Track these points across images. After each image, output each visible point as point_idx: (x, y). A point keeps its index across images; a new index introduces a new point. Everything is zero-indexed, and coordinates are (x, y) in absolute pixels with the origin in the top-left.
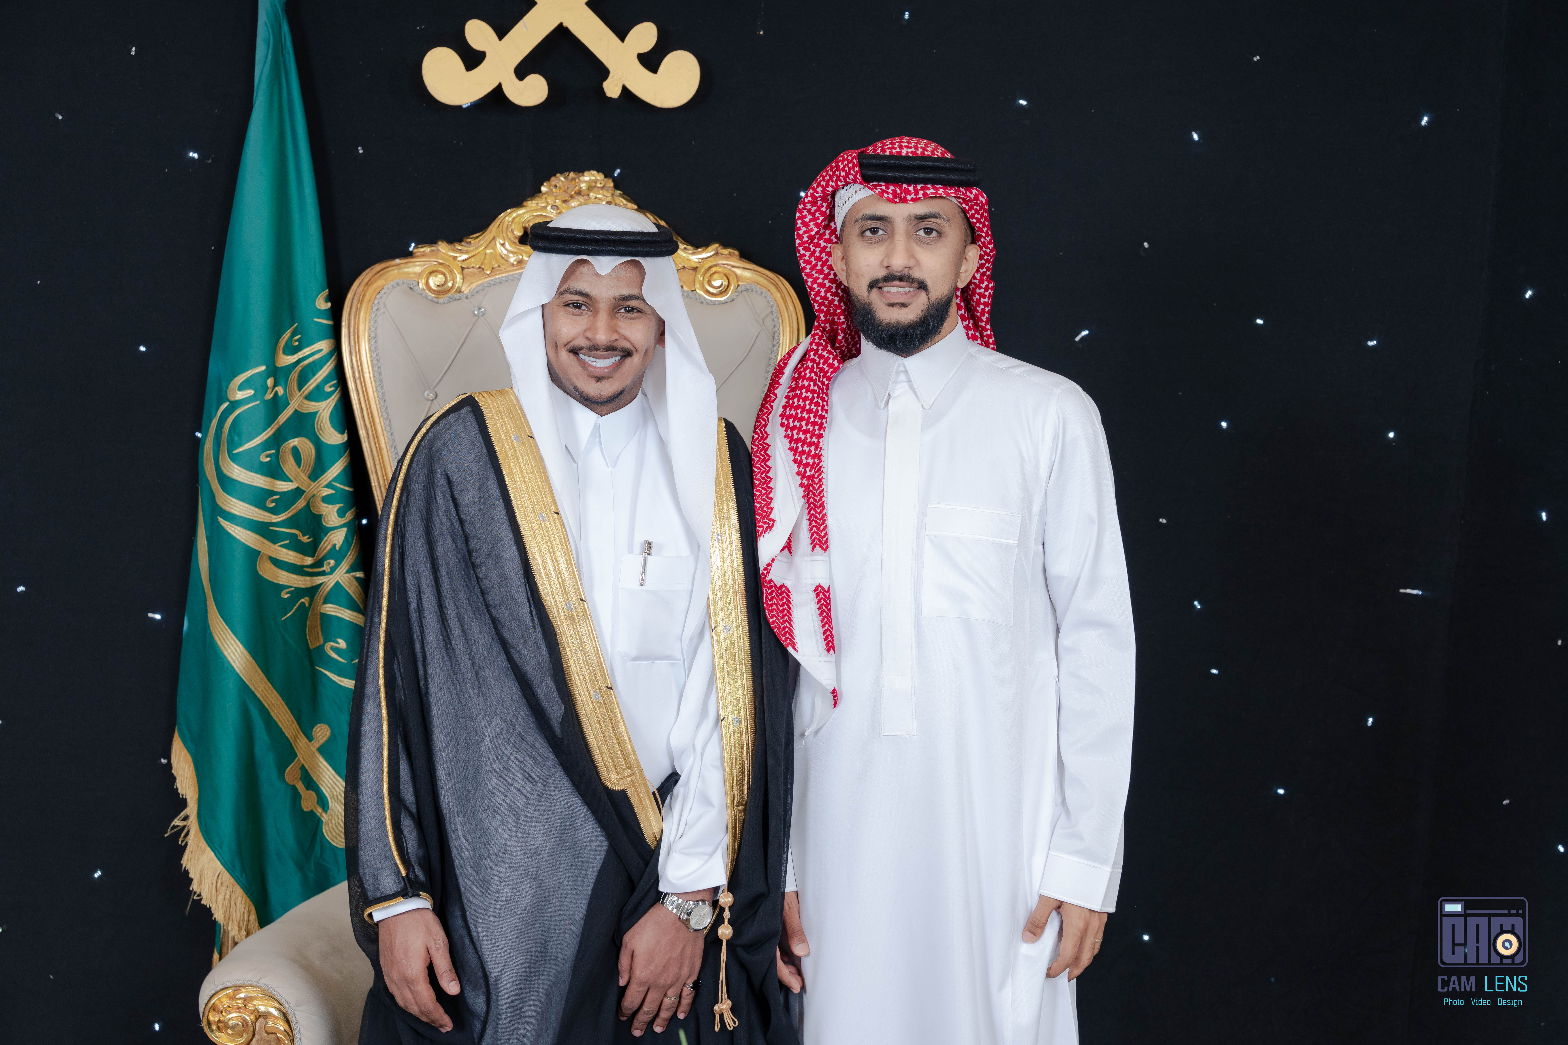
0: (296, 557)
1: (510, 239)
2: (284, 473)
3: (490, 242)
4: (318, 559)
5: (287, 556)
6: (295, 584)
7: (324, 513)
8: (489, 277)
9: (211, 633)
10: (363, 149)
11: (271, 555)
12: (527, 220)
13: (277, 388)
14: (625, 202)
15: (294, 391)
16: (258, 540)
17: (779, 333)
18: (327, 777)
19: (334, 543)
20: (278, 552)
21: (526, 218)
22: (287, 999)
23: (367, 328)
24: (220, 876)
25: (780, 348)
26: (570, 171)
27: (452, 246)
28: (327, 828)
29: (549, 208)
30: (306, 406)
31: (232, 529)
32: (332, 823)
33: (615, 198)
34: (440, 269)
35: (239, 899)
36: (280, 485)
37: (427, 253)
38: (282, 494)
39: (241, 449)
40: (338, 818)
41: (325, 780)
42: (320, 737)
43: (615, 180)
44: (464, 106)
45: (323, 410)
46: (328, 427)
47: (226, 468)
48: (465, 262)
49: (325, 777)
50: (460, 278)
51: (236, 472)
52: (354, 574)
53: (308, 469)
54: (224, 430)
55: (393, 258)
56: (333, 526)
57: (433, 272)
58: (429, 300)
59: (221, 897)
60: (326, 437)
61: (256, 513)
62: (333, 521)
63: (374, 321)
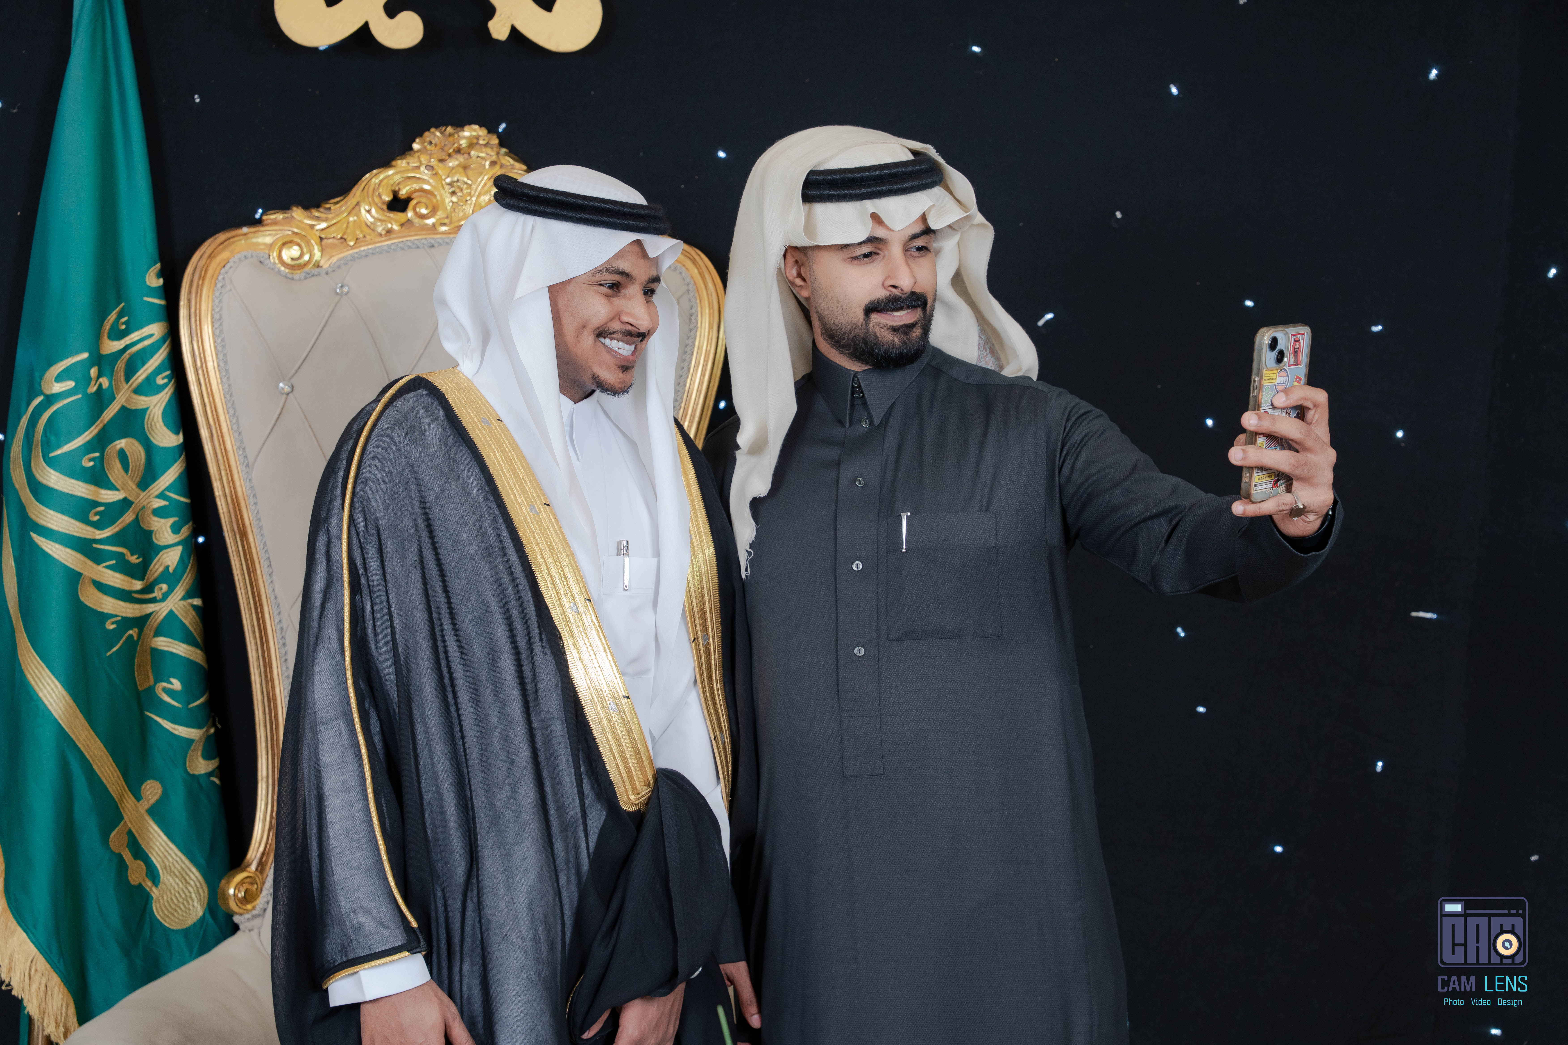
0: (124, 581)
1: (377, 204)
2: (109, 480)
3: (353, 209)
4: (147, 584)
6: (123, 612)
7: (155, 529)
8: (352, 249)
9: (22, 671)
10: (200, 97)
11: (95, 578)
12: (397, 182)
13: (101, 380)
15: (121, 383)
16: (80, 559)
17: (697, 316)
18: (158, 844)
19: (166, 564)
20: (102, 574)
21: (395, 180)
23: (210, 309)
24: (34, 961)
25: (698, 333)
26: (446, 125)
27: (307, 213)
28: (158, 905)
29: (423, 168)
30: (134, 401)
31: (49, 546)
32: (163, 900)
33: (501, 157)
34: (296, 240)
35: (56, 989)
36: (105, 494)
37: (278, 221)
38: (106, 505)
39: (59, 452)
40: (171, 893)
41: (156, 849)
42: (150, 797)
43: (499, 136)
44: (322, 48)
45: (155, 406)
46: (160, 426)
47: (40, 474)
48: (324, 231)
49: (156, 845)
50: (319, 251)
51: (53, 479)
52: (190, 601)
53: (136, 478)
54: (37, 429)
55: (239, 225)
56: (166, 544)
57: (287, 243)
58: (283, 276)
59: (34, 987)
60: (158, 438)
61: (78, 527)
62: (166, 538)
63: (218, 300)
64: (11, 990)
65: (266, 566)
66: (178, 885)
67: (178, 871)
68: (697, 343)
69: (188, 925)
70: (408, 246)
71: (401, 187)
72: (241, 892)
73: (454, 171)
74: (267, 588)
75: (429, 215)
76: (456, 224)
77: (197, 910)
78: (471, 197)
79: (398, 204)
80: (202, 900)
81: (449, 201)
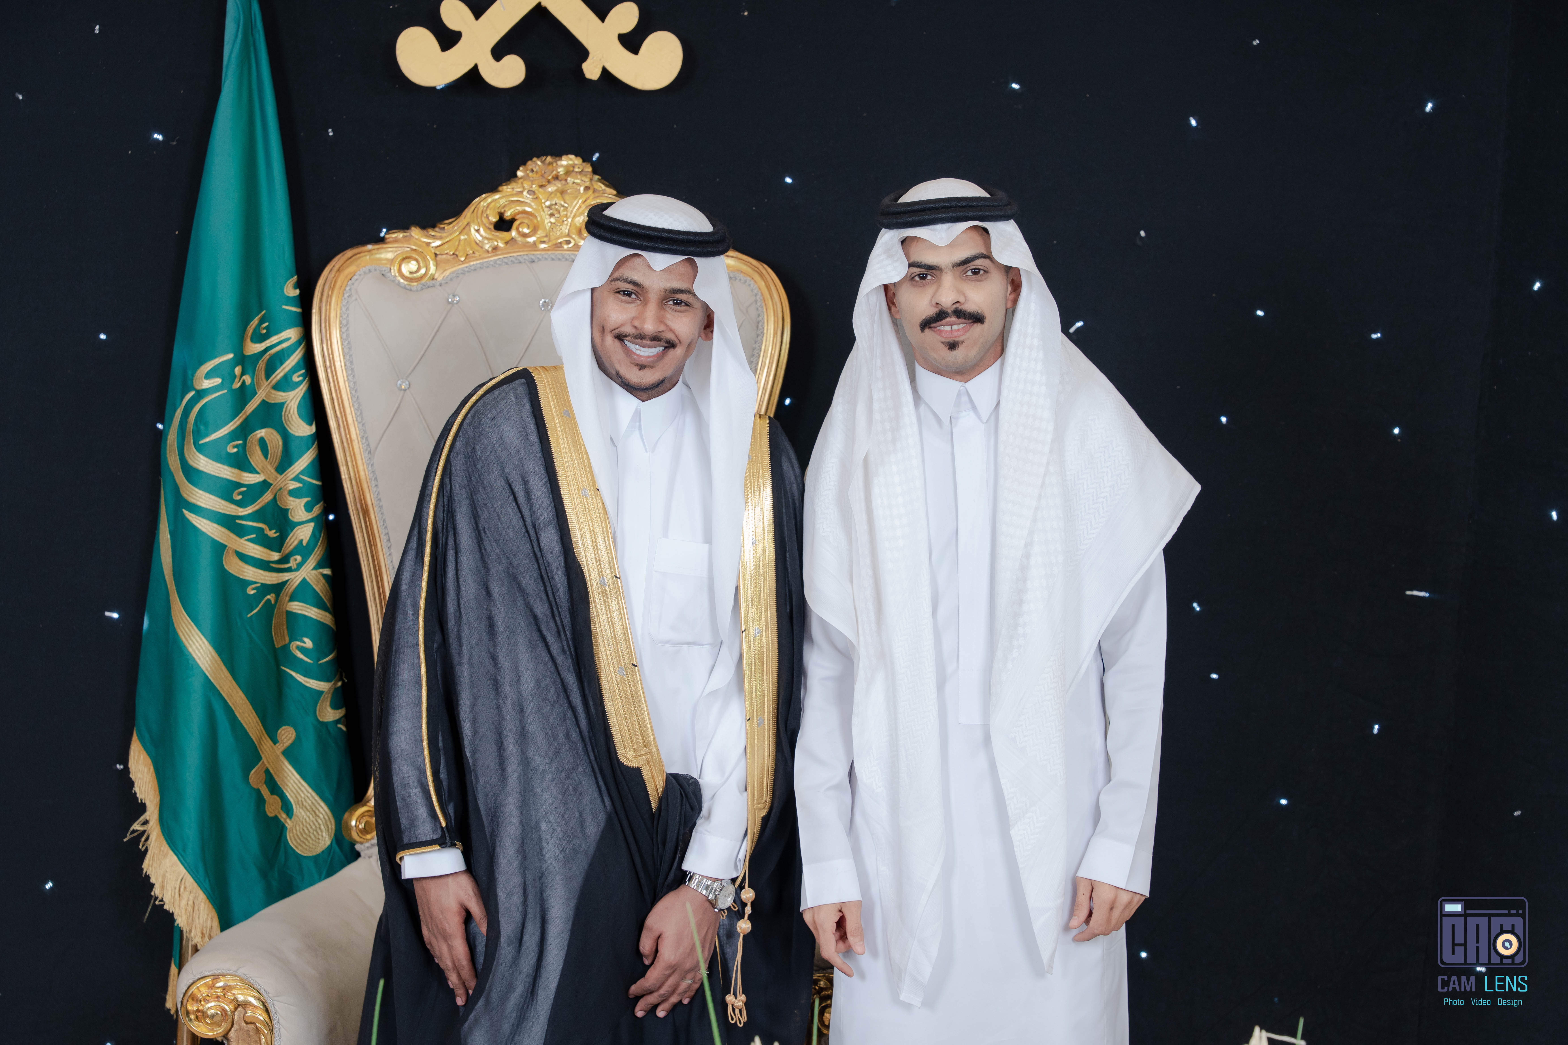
0: (263, 552)
1: (485, 225)
2: (251, 464)
3: (464, 228)
4: (284, 555)
5: (253, 551)
6: (262, 579)
7: (291, 507)
8: (463, 264)
9: (174, 629)
10: (333, 131)
11: (237, 550)
12: (503, 205)
13: (244, 377)
14: (603, 187)
15: (262, 380)
16: (224, 533)
17: (764, 323)
18: (292, 781)
19: (301, 538)
20: (244, 546)
21: (501, 203)
22: (266, 989)
23: (338, 316)
24: (183, 881)
25: (765, 338)
26: (546, 154)
27: (425, 232)
28: (291, 835)
29: (525, 193)
30: (273, 396)
31: (198, 521)
32: (296, 830)
33: (594, 183)
34: (414, 255)
35: (203, 904)
36: (247, 477)
37: (400, 239)
38: (248, 486)
39: (207, 440)
40: (303, 825)
41: (290, 785)
42: (285, 740)
43: (593, 165)
44: (438, 88)
45: (291, 401)
46: (296, 418)
47: (191, 459)
48: (438, 248)
49: (290, 782)
50: (434, 265)
51: (202, 463)
52: (321, 570)
53: (275, 461)
54: (189, 420)
55: (365, 243)
56: (300, 520)
57: (406, 259)
58: (401, 287)
59: (184, 902)
60: (293, 428)
61: (223, 505)
62: (300, 516)
63: (346, 308)
64: (164, 905)
65: (385, 541)
66: (309, 818)
67: (309, 805)
68: (763, 347)
69: (318, 853)
70: (512, 261)
71: (506, 209)
72: (361, 824)
73: (552, 195)
74: (386, 560)
75: (531, 234)
76: (554, 242)
77: (325, 840)
78: (567, 218)
79: (503, 224)
80: (330, 831)
81: (548, 221)
